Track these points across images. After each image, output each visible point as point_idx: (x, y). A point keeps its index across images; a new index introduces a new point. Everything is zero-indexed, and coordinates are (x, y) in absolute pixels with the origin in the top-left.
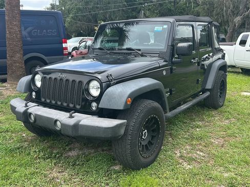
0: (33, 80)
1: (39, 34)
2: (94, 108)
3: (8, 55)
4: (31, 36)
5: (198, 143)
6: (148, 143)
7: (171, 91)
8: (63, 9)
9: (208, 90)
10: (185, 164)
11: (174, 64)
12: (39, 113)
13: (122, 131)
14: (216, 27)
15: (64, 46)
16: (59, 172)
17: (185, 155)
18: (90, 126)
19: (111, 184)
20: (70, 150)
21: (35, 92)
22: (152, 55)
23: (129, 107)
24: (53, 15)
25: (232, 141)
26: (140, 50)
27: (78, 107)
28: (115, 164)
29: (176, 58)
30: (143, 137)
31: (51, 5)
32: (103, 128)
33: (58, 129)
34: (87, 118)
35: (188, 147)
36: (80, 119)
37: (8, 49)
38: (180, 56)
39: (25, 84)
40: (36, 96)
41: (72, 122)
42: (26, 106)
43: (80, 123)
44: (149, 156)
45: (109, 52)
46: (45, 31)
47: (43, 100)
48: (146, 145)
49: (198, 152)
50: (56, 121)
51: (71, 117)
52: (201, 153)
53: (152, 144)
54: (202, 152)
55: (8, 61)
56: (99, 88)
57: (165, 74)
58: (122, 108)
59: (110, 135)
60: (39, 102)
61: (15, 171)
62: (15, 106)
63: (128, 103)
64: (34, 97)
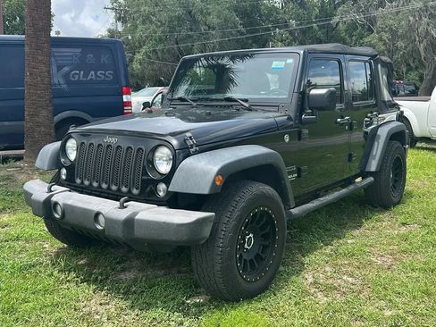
0: (63, 149)
1: (81, 79)
2: (161, 194)
3: (26, 113)
4: (68, 82)
5: (346, 262)
6: (255, 257)
7: (299, 171)
8: (130, 37)
9: (371, 174)
10: (320, 295)
11: (304, 125)
12: (70, 202)
13: (207, 232)
14: (384, 64)
15: (125, 100)
16: (101, 304)
17: (322, 281)
18: (152, 222)
19: (187, 324)
20: (123, 270)
21: (66, 168)
22: (266, 108)
23: (219, 191)
24: (108, 45)
25: (407, 260)
26: (246, 101)
27: (135, 191)
28: (198, 294)
29: (308, 114)
30: (246, 246)
31: (109, 31)
32: (173, 224)
33: (101, 228)
34: (148, 209)
35: (327, 269)
36: (136, 210)
37: (27, 103)
38: (315, 110)
39: (49, 155)
40: (67, 175)
41: (122, 215)
42: (50, 191)
43: (137, 217)
44: (256, 280)
45: (194, 104)
46: (92, 72)
47: (78, 181)
48: (251, 261)
49: (345, 278)
50: (98, 214)
51: (122, 207)
52: (350, 279)
53: (262, 259)
54: (352, 276)
55: (27, 124)
56: (170, 159)
57: (287, 140)
58: (206, 191)
59: (185, 238)
60: (71, 184)
61: (25, 301)
62: (31, 192)
63: (218, 183)
64: (64, 177)
